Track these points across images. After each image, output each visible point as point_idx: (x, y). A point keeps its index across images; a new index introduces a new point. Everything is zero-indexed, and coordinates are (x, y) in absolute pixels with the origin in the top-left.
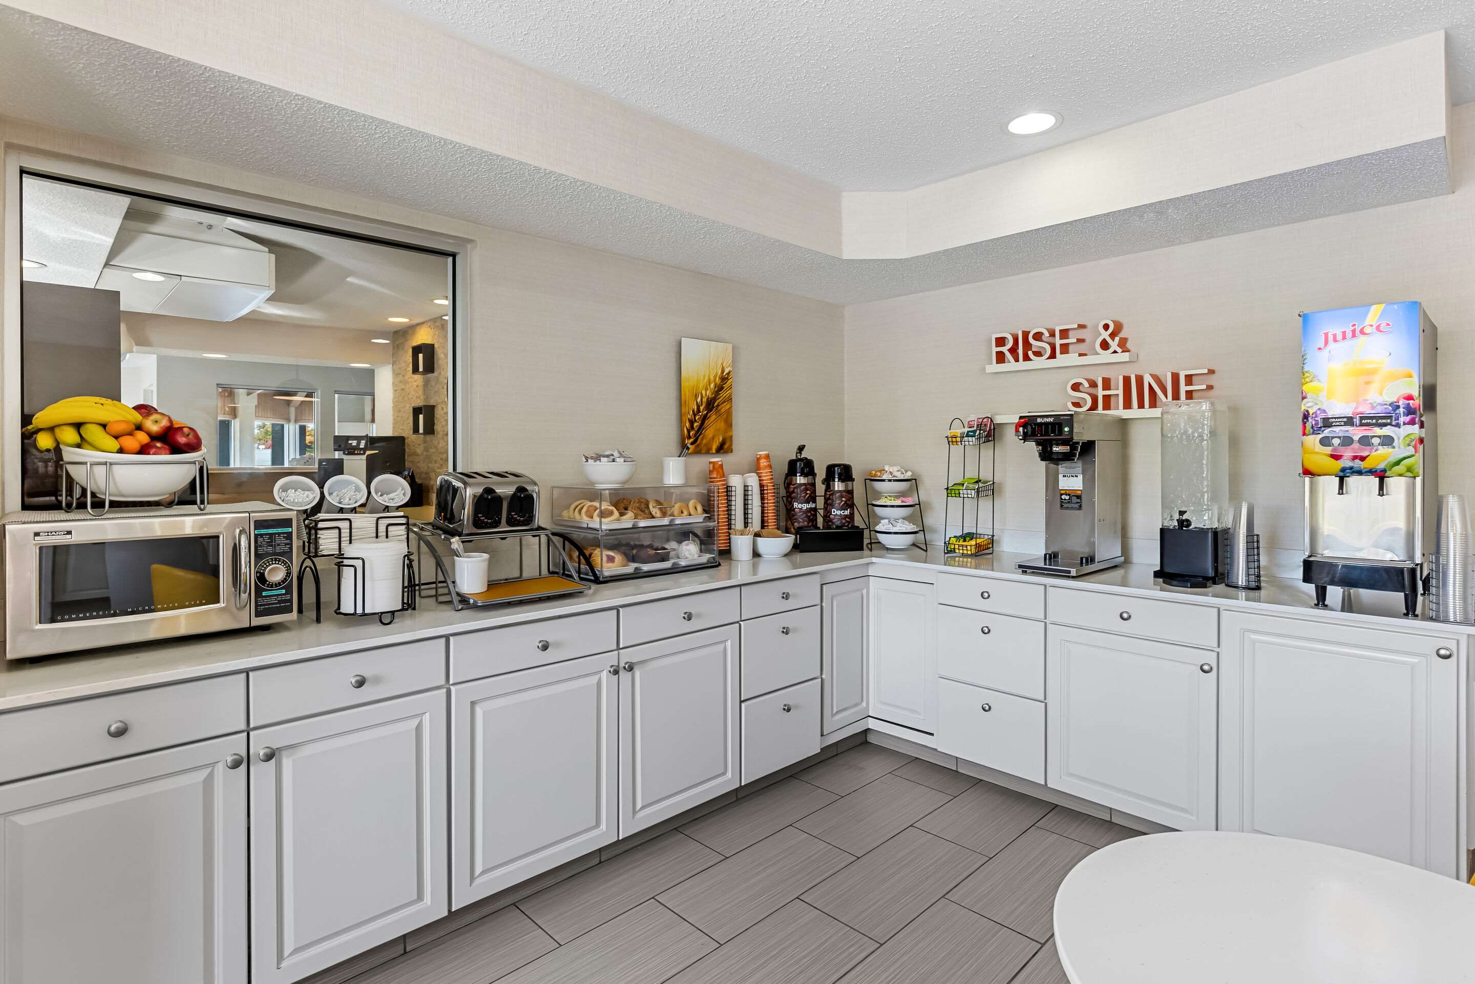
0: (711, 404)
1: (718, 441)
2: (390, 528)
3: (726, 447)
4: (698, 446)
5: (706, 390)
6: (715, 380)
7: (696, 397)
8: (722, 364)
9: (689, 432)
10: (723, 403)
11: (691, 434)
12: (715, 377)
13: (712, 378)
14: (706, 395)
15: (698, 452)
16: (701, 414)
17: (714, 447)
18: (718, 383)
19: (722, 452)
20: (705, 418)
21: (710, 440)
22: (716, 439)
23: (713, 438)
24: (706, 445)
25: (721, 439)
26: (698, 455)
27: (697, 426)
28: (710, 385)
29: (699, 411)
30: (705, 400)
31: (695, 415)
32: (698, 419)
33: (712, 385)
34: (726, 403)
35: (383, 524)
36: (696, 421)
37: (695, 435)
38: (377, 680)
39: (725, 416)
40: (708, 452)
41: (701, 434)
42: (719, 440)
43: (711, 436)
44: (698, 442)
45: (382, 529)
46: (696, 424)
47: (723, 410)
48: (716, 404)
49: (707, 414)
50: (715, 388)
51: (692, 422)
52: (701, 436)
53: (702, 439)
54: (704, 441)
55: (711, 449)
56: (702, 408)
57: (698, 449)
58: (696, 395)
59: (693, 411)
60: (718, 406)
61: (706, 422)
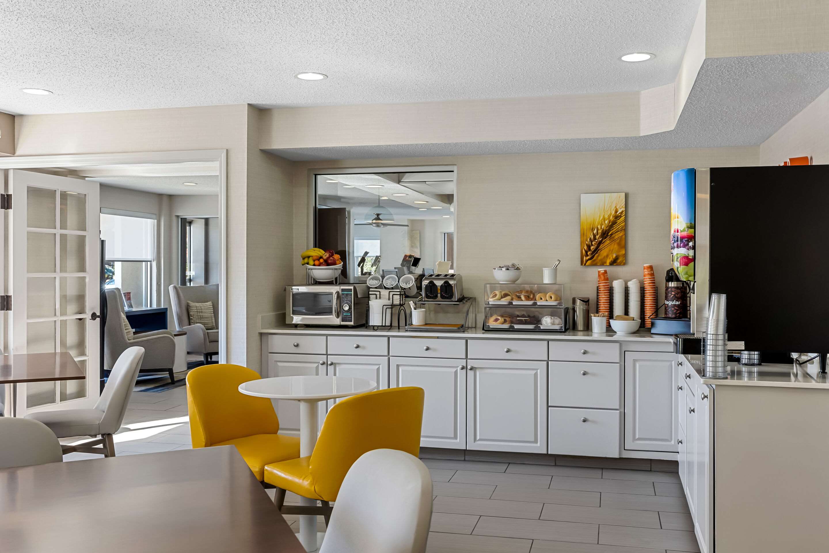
0: (605, 234)
1: (611, 258)
2: (394, 296)
3: (619, 261)
4: (594, 260)
5: (601, 225)
6: (609, 218)
7: (593, 230)
8: (616, 207)
9: (586, 252)
10: (615, 233)
11: (588, 253)
12: (609, 216)
13: (606, 217)
14: (601, 228)
15: (594, 264)
16: (596, 240)
17: (608, 262)
18: (612, 220)
19: (615, 264)
20: (600, 243)
21: (604, 257)
22: (610, 256)
23: (607, 256)
24: (601, 260)
25: (614, 256)
26: (595, 267)
27: (593, 248)
28: (604, 221)
29: (595, 238)
30: (600, 231)
31: (592, 242)
32: (594, 244)
33: (607, 222)
34: (619, 232)
35: (391, 294)
36: (592, 245)
37: (592, 254)
38: (364, 348)
39: (618, 241)
40: (603, 264)
41: (597, 253)
42: (612, 256)
43: (605, 254)
44: (594, 258)
45: (391, 296)
46: (592, 248)
47: (616, 237)
48: (610, 234)
49: (602, 240)
50: (609, 223)
51: (589, 247)
52: (597, 254)
53: (598, 257)
54: (599, 258)
55: (606, 263)
56: (597, 237)
57: (594, 263)
58: (593, 229)
59: (590, 239)
60: (611, 235)
61: (601, 245)
